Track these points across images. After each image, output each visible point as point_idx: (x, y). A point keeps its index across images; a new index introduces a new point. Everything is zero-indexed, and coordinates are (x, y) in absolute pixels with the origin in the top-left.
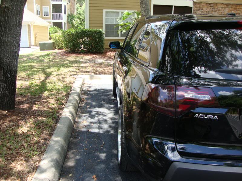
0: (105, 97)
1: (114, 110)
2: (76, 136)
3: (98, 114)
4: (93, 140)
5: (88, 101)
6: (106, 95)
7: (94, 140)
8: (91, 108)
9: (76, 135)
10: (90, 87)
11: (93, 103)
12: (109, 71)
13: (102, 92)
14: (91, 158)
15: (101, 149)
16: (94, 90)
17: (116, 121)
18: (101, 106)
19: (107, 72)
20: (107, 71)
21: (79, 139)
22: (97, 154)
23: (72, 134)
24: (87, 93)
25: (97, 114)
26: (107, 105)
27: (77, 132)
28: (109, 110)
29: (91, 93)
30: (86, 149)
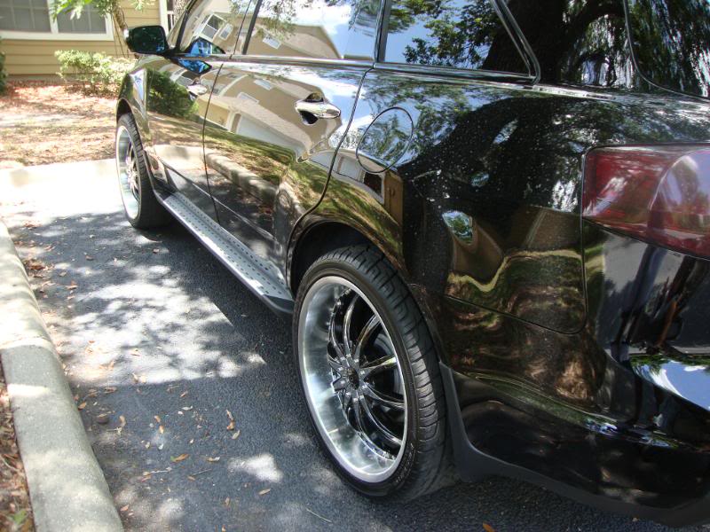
0: (114, 242)
1: (180, 284)
2: (102, 415)
3: (130, 306)
4: (180, 413)
5: (59, 266)
6: (114, 235)
7: (184, 411)
8: (87, 291)
9: (100, 412)
10: (30, 214)
11: (79, 270)
12: (76, 148)
13: (88, 225)
14: (223, 489)
15: (236, 440)
16: (54, 224)
17: (212, 323)
18: (120, 278)
19: (72, 155)
20: (67, 149)
21: (123, 424)
22: (238, 464)
23: (79, 409)
24: (34, 238)
25: (127, 308)
26: (140, 270)
27: (94, 398)
28: (160, 285)
29: (49, 234)
30: (181, 458)
